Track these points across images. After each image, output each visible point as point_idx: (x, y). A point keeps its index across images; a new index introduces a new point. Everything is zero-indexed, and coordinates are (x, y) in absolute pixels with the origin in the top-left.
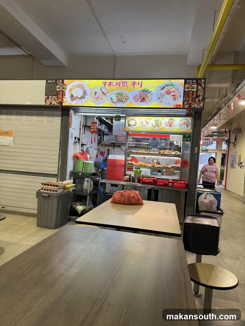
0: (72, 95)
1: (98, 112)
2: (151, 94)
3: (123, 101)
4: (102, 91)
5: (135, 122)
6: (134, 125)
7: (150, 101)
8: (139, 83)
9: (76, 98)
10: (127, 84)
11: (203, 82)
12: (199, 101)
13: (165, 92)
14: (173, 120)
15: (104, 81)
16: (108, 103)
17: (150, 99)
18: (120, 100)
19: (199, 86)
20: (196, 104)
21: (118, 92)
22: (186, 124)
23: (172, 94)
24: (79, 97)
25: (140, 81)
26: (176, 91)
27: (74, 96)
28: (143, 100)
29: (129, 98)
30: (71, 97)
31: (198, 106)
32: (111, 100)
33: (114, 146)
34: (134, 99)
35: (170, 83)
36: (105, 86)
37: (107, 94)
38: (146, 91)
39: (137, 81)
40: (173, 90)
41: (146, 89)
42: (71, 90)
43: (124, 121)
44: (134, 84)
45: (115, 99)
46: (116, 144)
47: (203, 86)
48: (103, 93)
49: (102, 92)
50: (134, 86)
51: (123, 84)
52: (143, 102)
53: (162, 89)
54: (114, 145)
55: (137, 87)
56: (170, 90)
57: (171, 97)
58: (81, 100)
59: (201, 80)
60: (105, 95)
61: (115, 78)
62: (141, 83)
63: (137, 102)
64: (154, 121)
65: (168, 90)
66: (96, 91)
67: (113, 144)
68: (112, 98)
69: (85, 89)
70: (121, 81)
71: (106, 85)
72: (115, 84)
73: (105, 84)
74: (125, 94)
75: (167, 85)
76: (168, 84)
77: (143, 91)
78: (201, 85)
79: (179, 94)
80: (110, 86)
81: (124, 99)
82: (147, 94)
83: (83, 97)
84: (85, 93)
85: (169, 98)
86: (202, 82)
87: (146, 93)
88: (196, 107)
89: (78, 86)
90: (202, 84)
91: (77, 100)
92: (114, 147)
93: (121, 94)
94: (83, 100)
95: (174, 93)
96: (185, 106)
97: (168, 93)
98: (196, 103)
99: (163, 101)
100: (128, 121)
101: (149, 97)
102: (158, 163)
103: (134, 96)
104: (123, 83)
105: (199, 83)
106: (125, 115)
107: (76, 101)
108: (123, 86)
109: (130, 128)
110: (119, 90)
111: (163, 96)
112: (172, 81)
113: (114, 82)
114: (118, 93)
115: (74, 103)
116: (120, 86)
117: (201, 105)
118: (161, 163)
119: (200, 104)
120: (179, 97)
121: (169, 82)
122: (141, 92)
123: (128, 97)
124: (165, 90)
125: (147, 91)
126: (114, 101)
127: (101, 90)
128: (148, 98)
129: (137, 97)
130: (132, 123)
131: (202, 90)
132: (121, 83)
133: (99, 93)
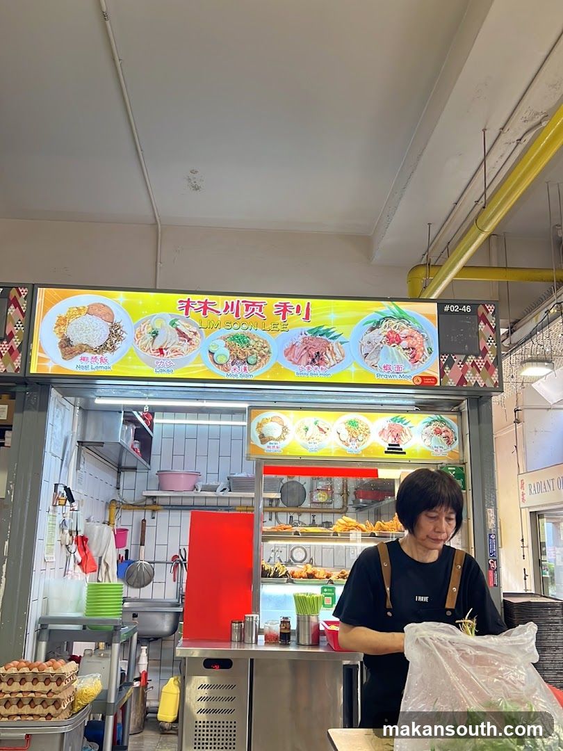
0: (68, 340)
1: (151, 395)
2: (342, 343)
3: (251, 360)
4: (177, 329)
5: (281, 427)
6: (279, 439)
7: (338, 361)
8: (298, 307)
9: (83, 348)
10: (260, 310)
11: (491, 313)
12: (487, 365)
13: (382, 337)
14: (401, 420)
15: (185, 297)
16: (198, 368)
17: (339, 356)
18: (241, 357)
19: (482, 323)
20: (478, 375)
21: (232, 332)
22: (444, 434)
23: (405, 343)
24: (95, 345)
25: (303, 303)
26: (416, 335)
27: (76, 341)
28: (317, 359)
29: (269, 352)
30: (61, 347)
31: (484, 381)
32: (208, 356)
33: (154, 507)
34: (286, 355)
35: (397, 312)
36: (187, 314)
37: (195, 339)
38: (322, 334)
39: (293, 302)
40: (406, 332)
41: (325, 328)
42: (62, 322)
43: (245, 423)
44: (284, 309)
45: (223, 354)
46: (160, 501)
47: (493, 324)
48: (182, 334)
49: (176, 332)
50: (284, 318)
51: (247, 310)
52: (318, 365)
53: (372, 329)
54: (155, 503)
55: (295, 320)
56: (398, 331)
57: (402, 353)
58: (99, 356)
59: (484, 305)
60: (189, 340)
61: (158, 288)
62: (308, 309)
63: (297, 364)
64: (344, 427)
65: (391, 332)
66: (157, 327)
67: (149, 502)
68: (212, 350)
69: (117, 320)
70: (241, 299)
71: (191, 311)
72: (221, 308)
73: (188, 305)
74: (256, 340)
75: (386, 319)
76: (391, 314)
77: (315, 332)
78: (486, 322)
79: (425, 344)
80: (205, 313)
81: (254, 356)
82: (329, 343)
83: (108, 347)
84: (115, 332)
85: (397, 354)
86: (488, 312)
87: (324, 337)
88: (481, 384)
89: (91, 310)
90: (489, 317)
91: (85, 355)
92: (154, 511)
93: (242, 340)
94: (107, 355)
95: (411, 342)
96: (448, 380)
97: (393, 339)
98: (479, 371)
99: (382, 363)
100: (260, 425)
101: (336, 350)
102: (307, 560)
103: (287, 345)
104: (247, 307)
105: (480, 316)
106: (245, 405)
107: (83, 359)
108: (248, 317)
109: (264, 447)
110: (236, 326)
111: (378, 350)
112: (399, 306)
113: (220, 302)
114: (234, 337)
115: (73, 366)
116: (237, 315)
117: (495, 378)
118: (317, 561)
119: (491, 375)
120: (426, 353)
121: (393, 307)
122: (309, 335)
123: (266, 349)
124: (383, 331)
125: (327, 333)
126: (219, 360)
127: (172, 324)
128: (333, 353)
129: (297, 351)
130: (273, 430)
131: (492, 335)
132: (242, 307)
133: (168, 337)
